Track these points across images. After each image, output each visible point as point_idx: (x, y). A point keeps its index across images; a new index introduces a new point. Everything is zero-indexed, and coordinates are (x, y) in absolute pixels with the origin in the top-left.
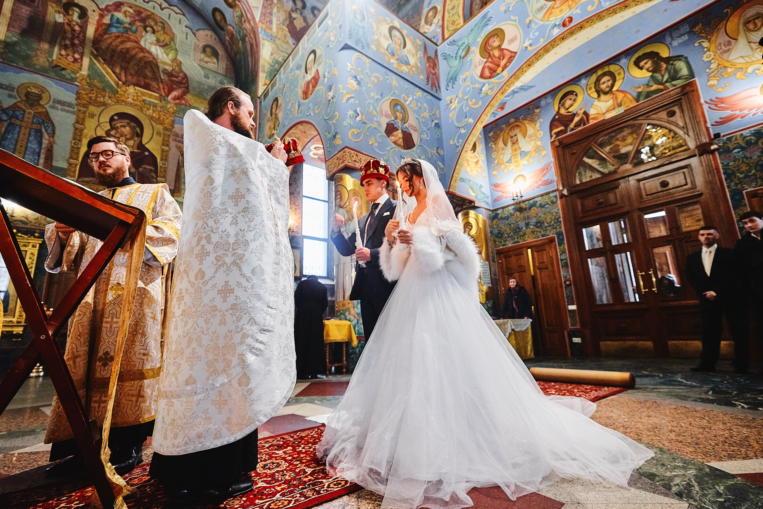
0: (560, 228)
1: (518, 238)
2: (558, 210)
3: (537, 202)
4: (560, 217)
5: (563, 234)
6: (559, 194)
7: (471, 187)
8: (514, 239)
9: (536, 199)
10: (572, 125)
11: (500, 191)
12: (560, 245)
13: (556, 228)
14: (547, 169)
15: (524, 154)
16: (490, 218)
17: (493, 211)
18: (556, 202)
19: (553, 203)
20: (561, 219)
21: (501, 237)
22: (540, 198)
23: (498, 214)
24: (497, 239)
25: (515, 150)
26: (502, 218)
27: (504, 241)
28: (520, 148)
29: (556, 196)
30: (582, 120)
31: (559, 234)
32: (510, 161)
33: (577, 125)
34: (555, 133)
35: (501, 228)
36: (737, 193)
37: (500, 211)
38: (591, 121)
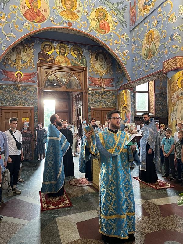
0: (36, 104)
1: (14, 103)
3: (27, 88)
4: (37, 99)
6: (38, 89)
8: (12, 103)
10: (48, 60)
12: (35, 111)
13: (34, 104)
14: (34, 75)
15: (23, 62)
19: (34, 91)
21: (4, 100)
23: (4, 88)
25: (19, 57)
26: (5, 90)
27: (6, 103)
28: (21, 58)
30: (52, 60)
32: (14, 61)
33: (50, 61)
35: (5, 96)
36: (90, 108)
37: (5, 86)
38: (55, 63)
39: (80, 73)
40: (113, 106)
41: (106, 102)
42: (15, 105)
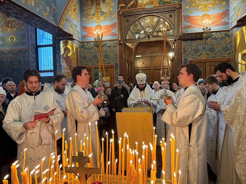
0: (117, 61)
1: (95, 62)
2: (117, 51)
3: (107, 43)
4: (117, 55)
5: (118, 64)
6: (119, 42)
7: (71, 26)
8: (93, 62)
9: (106, 42)
10: (129, 6)
11: (87, 32)
12: (116, 69)
13: (115, 60)
14: (114, 26)
15: (103, 13)
16: (79, 47)
17: (81, 43)
18: (116, 47)
19: (115, 46)
20: (118, 56)
21: (85, 59)
22: (108, 42)
23: (85, 45)
24: (83, 60)
25: (98, 9)
26: (86, 48)
27: (87, 62)
28: (101, 9)
29: (117, 43)
30: (134, 4)
31: (116, 64)
32: (94, 15)
33: (132, 6)
34: (120, 7)
35: (86, 54)
36: (186, 60)
37: (86, 44)
38: (138, 6)
39: (171, 14)
40: (225, 54)
41: (213, 50)
42: (95, 63)
